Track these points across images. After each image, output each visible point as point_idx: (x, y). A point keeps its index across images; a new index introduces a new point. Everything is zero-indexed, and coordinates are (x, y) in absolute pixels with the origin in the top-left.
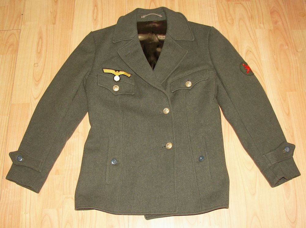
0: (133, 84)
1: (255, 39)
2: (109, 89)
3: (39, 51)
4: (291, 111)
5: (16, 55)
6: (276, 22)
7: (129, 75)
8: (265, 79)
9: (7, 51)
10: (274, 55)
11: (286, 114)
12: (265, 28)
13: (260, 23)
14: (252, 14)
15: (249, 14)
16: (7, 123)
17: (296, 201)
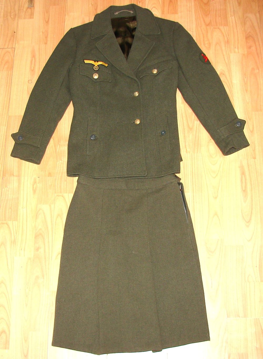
0: (110, 72)
1: (229, 63)
2: (90, 77)
3: (32, 68)
4: (255, 129)
5: (12, 72)
6: (250, 47)
7: (107, 65)
8: (234, 100)
9: (3, 68)
10: (245, 78)
11: (250, 131)
12: (239, 53)
13: (235, 48)
14: (228, 38)
15: (226, 39)
16: (5, 131)
17: (252, 205)
